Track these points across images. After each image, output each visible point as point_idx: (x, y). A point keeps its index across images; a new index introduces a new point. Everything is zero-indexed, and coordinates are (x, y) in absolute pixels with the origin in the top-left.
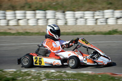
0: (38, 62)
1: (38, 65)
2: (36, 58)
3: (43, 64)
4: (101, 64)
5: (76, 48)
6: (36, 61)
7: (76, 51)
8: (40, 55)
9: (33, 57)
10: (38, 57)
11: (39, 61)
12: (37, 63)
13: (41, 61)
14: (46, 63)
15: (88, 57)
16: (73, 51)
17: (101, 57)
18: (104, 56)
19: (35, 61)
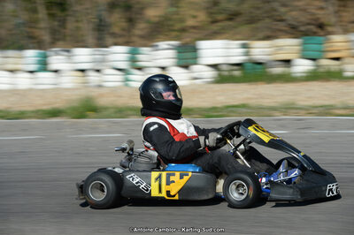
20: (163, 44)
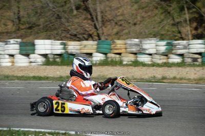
0: (60, 108)
1: (60, 112)
2: (57, 103)
3: (67, 111)
4: (147, 112)
5: (113, 90)
6: (58, 107)
7: (113, 95)
8: (62, 99)
9: (54, 101)
10: (60, 102)
11: (62, 107)
12: (58, 110)
13: (64, 107)
14: (71, 110)
15: (129, 102)
16: (109, 94)
17: (148, 104)
18: (151, 102)
19: (55, 106)
20: (12, 41)
